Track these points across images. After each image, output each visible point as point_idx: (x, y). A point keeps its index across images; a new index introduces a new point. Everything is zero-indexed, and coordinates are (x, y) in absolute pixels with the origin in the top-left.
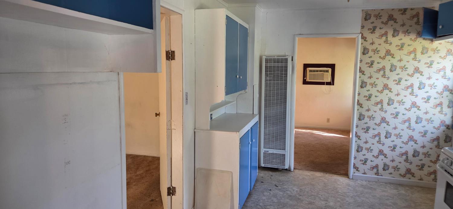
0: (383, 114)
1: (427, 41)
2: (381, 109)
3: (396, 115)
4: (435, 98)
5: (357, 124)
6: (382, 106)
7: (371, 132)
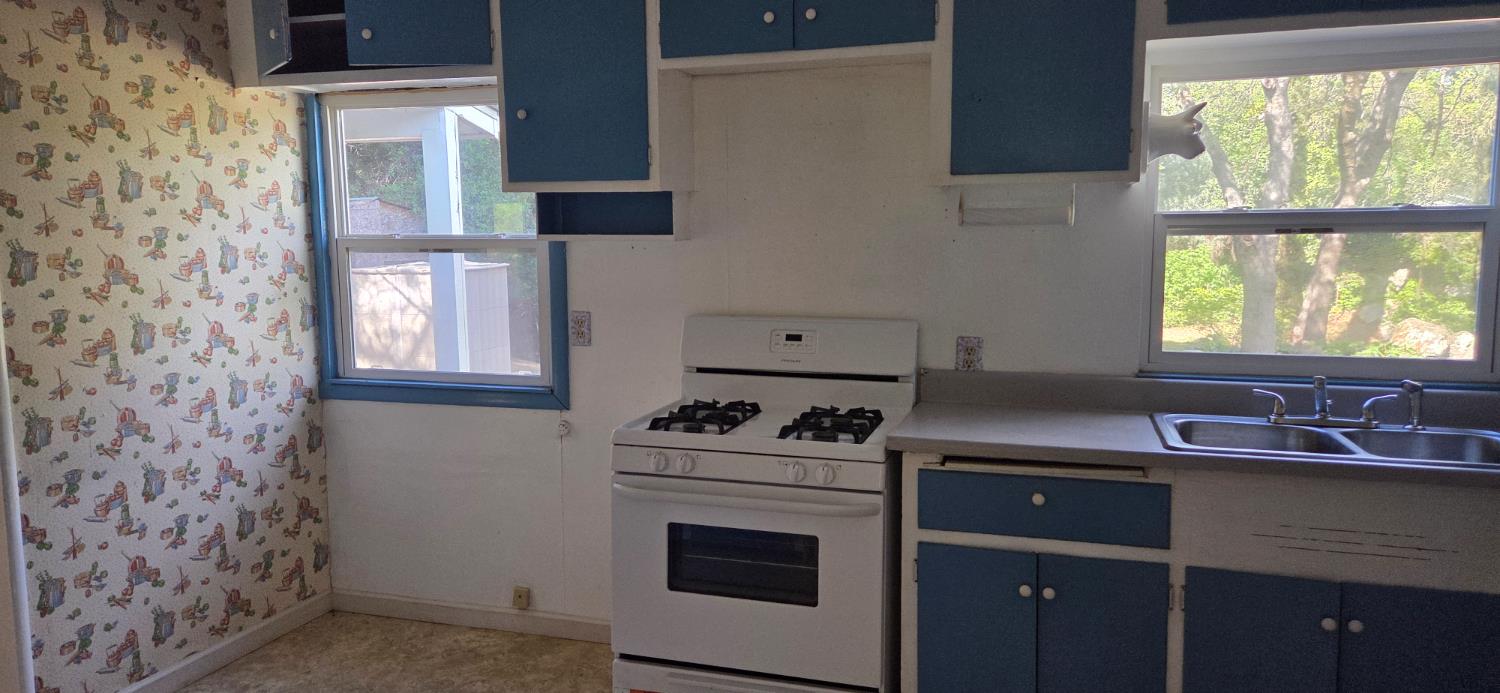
0: (122, 397)
1: (219, 83)
2: (113, 376)
3: (168, 391)
4: (269, 302)
5: (24, 475)
6: (114, 358)
7: (90, 493)
